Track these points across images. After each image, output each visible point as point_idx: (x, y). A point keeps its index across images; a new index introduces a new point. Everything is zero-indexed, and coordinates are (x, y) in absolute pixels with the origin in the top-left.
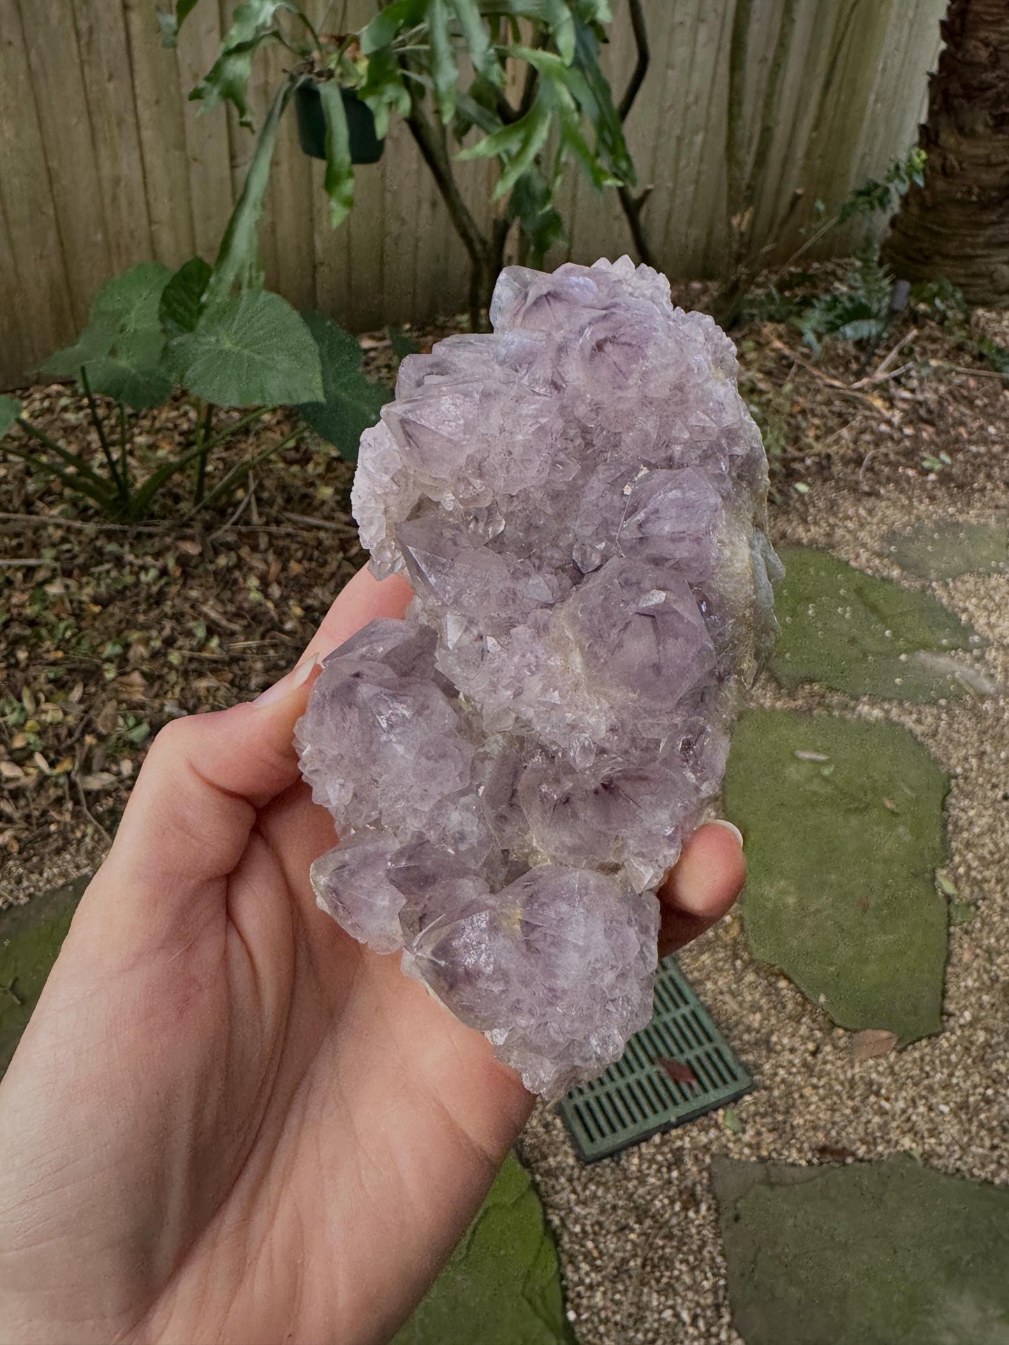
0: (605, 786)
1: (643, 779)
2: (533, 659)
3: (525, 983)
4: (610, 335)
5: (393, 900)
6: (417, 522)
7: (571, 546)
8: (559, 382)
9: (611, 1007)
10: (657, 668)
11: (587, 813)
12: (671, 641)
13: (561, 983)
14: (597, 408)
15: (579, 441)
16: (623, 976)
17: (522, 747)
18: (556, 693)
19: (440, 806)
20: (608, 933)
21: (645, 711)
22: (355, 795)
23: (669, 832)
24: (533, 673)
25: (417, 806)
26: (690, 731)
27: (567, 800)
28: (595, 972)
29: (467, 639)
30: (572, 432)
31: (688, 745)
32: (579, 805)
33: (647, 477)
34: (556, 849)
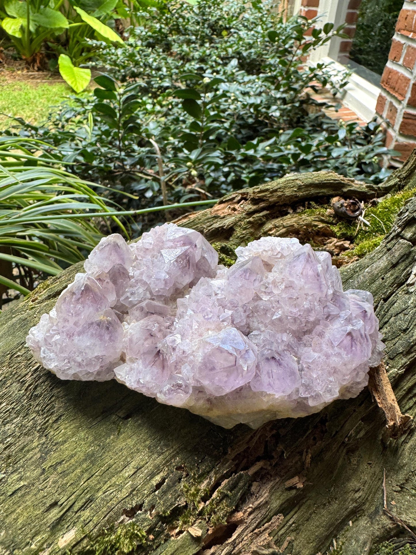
0: (159, 351)
1: (163, 368)
2: (210, 316)
3: (76, 324)
4: (355, 338)
5: (106, 268)
6: (262, 264)
7: (259, 329)
8: (330, 318)
9: (66, 361)
10: (213, 369)
11: (147, 344)
12: (225, 374)
13: (76, 338)
14: (321, 335)
15: (306, 329)
16: (80, 365)
17: (172, 315)
18: (196, 327)
19: (145, 283)
20: (97, 358)
21: (193, 366)
22: (147, 249)
23: (141, 381)
24: (204, 317)
25: (144, 274)
26: (186, 386)
27: (152, 336)
28: (81, 352)
29: (216, 289)
30: (309, 325)
31: (180, 386)
32: (150, 341)
33: (293, 360)
34: (131, 333)
